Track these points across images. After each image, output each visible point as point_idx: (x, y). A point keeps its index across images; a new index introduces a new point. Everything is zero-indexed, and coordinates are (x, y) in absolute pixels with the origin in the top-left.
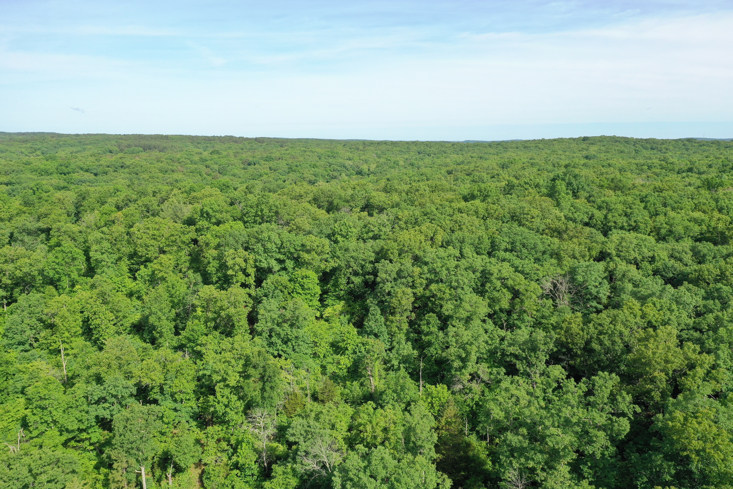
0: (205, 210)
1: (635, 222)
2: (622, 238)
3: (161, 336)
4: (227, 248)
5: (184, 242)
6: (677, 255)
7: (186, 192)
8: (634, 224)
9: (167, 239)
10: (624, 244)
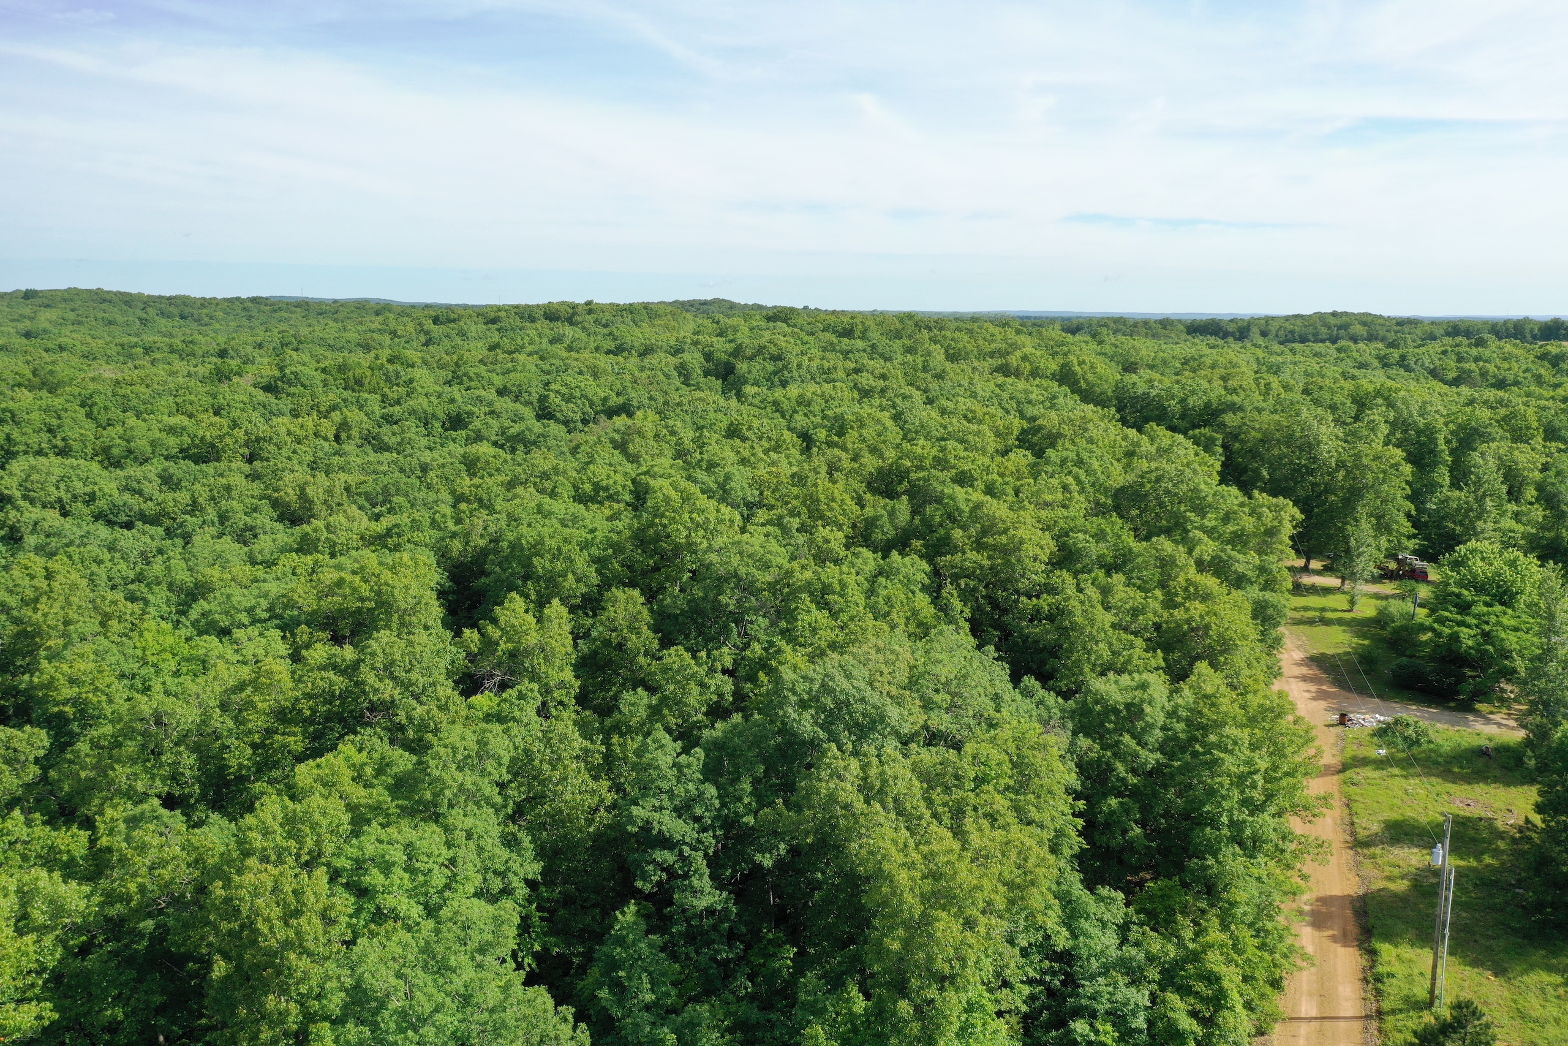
1: (63, 439)
2: (32, 468)
6: (135, 485)
8: (60, 444)
10: (35, 477)
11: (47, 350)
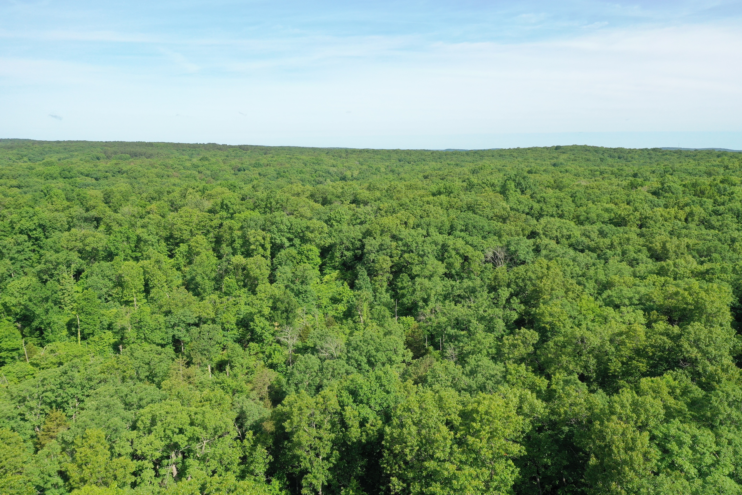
0: (225, 203)
1: (562, 211)
2: (548, 222)
3: (204, 292)
4: (249, 230)
5: (211, 226)
6: (588, 233)
7: (200, 191)
8: (560, 213)
9: (197, 225)
10: (549, 226)
11: (561, 172)
